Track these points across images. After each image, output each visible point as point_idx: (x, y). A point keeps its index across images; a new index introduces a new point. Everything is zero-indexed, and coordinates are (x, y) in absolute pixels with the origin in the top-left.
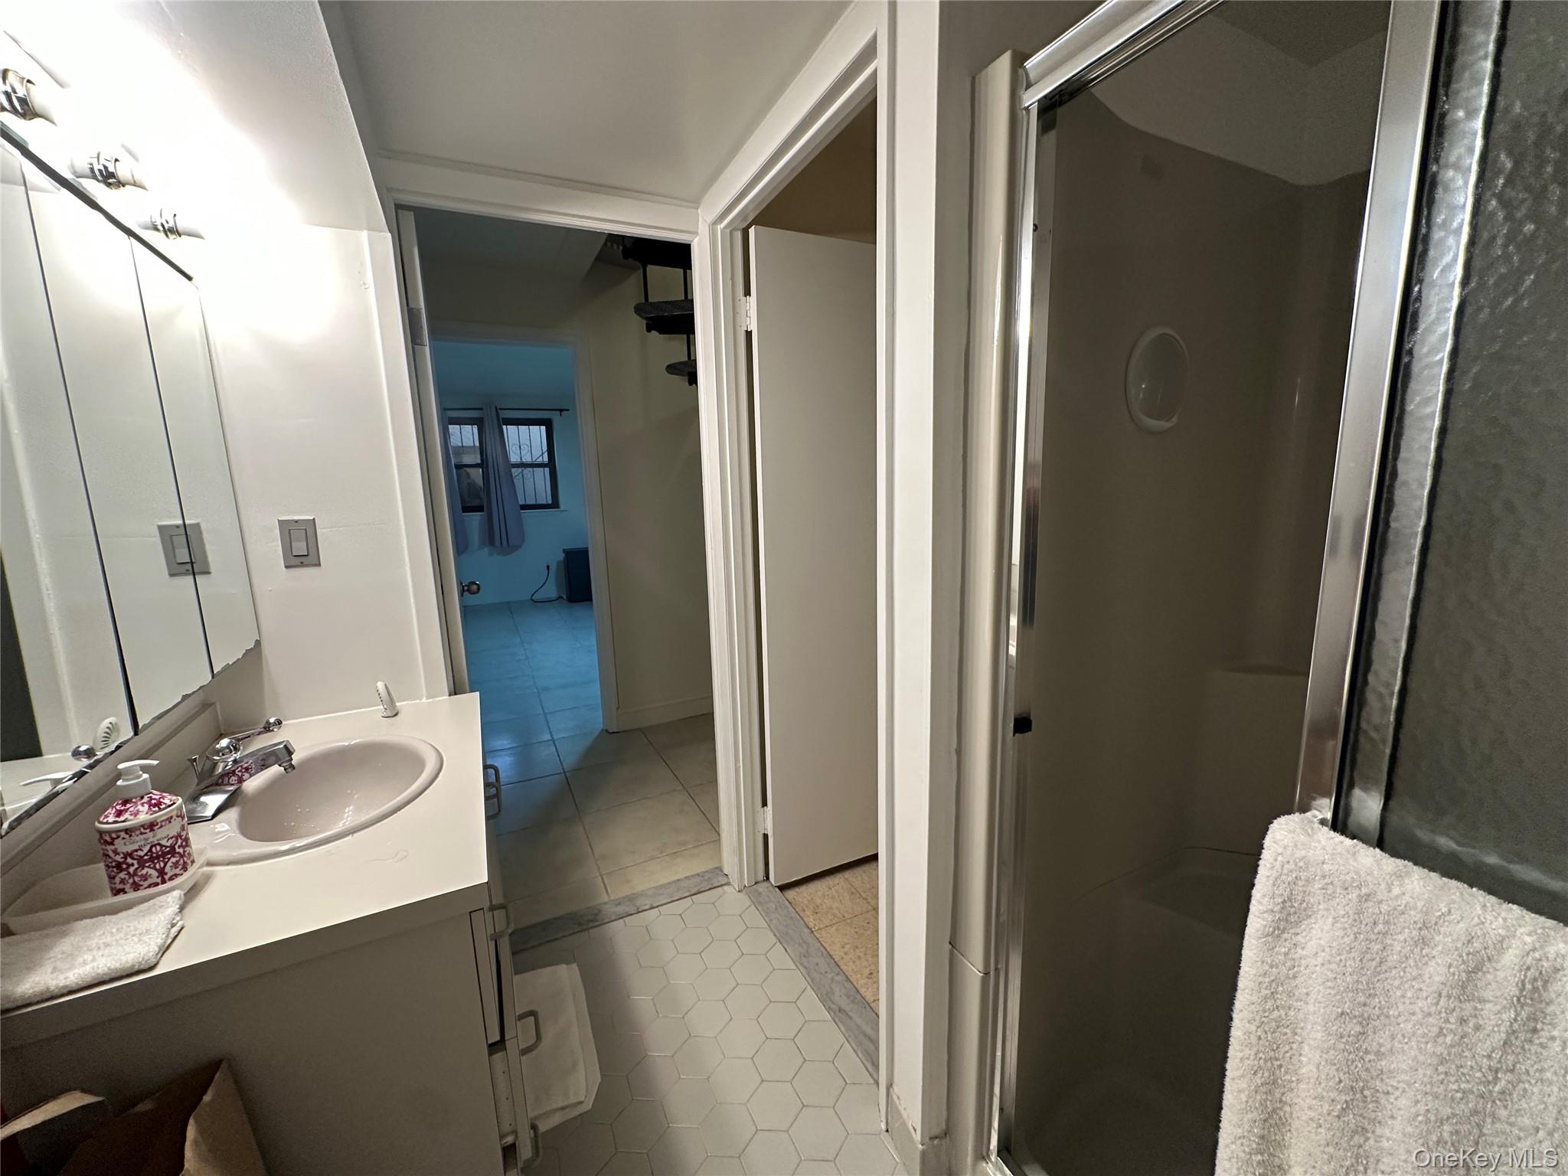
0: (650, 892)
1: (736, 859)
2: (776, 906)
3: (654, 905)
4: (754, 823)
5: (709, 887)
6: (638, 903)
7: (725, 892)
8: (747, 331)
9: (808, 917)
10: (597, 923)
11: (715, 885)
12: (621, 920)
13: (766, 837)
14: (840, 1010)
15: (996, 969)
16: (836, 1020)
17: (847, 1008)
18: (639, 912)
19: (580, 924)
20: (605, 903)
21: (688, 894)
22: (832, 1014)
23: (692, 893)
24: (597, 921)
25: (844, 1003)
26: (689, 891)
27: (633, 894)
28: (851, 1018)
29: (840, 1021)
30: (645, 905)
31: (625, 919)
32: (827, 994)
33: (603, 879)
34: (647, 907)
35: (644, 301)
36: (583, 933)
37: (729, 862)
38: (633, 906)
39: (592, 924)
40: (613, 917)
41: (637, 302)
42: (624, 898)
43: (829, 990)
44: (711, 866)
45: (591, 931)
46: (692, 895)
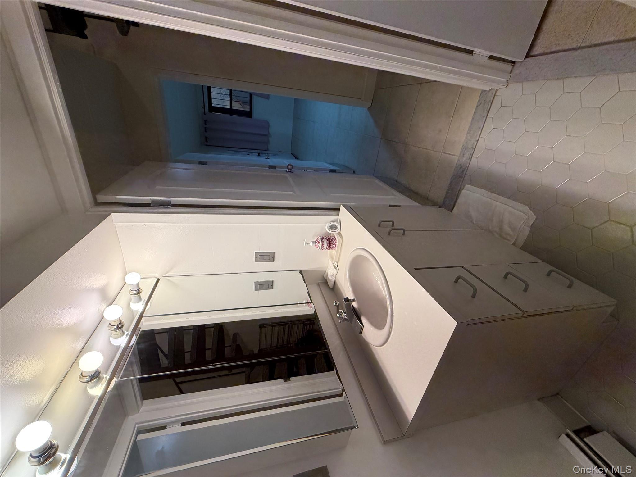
0: (469, 136)
3: (477, 139)
5: (490, 104)
6: (470, 146)
7: (501, 96)
11: (491, 99)
12: (473, 159)
13: (491, 57)
18: (475, 149)
19: (461, 177)
20: (458, 160)
21: (485, 119)
24: (465, 169)
26: (484, 117)
27: (463, 146)
30: (474, 143)
31: (473, 157)
33: (444, 153)
34: (476, 143)
38: (470, 149)
39: (464, 172)
40: (469, 161)
42: (462, 150)
44: (478, 95)
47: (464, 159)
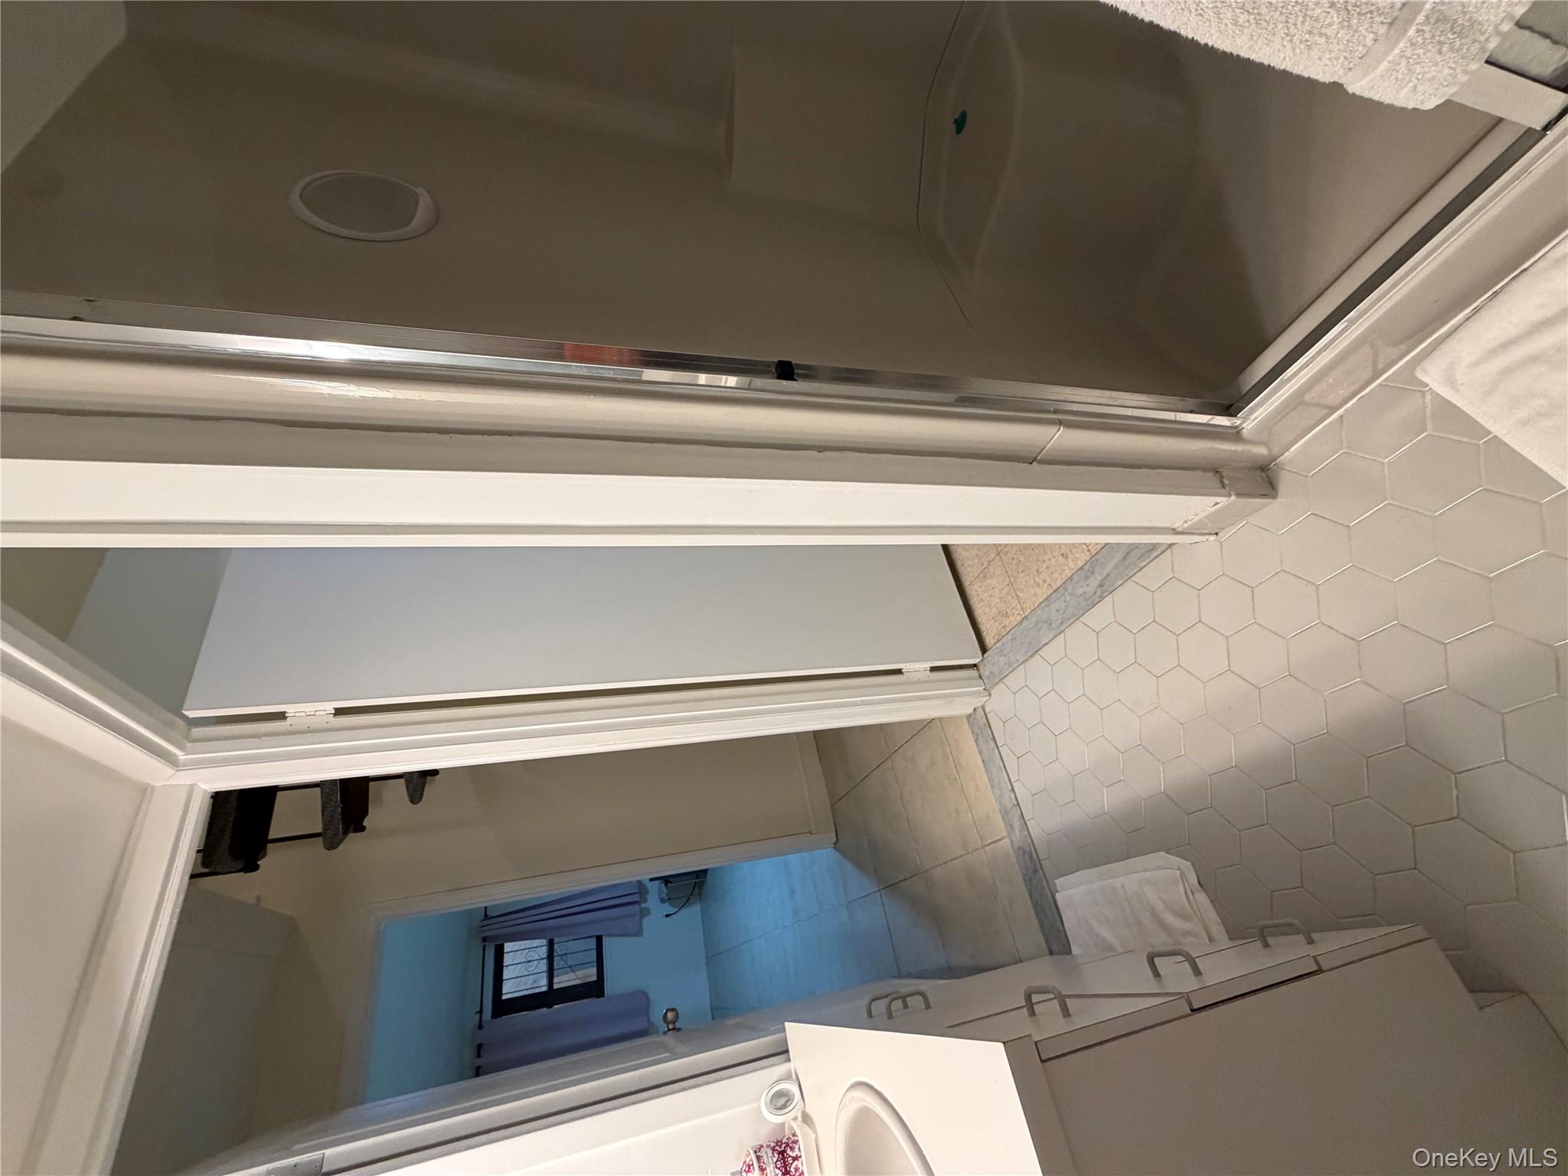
0: (997, 792)
1: (958, 700)
2: (1002, 655)
3: (1010, 788)
4: (919, 682)
5: (988, 728)
6: (1010, 806)
7: (992, 710)
8: (335, 715)
9: (1011, 622)
10: (1033, 851)
11: (985, 721)
12: (1028, 823)
13: (933, 669)
14: (1101, 585)
15: (1055, 412)
16: (1111, 589)
17: (1100, 578)
18: (1018, 805)
19: (1035, 871)
20: (1012, 842)
21: (996, 751)
22: (1105, 594)
23: (995, 748)
24: (1031, 852)
25: (1094, 582)
26: (993, 749)
27: (1000, 811)
28: (1108, 575)
29: (1112, 585)
30: (1010, 798)
31: (1026, 819)
32: (1087, 600)
33: (987, 845)
34: (1013, 797)
35: (321, 838)
36: (1044, 867)
37: (962, 708)
38: (1013, 812)
39: (1034, 855)
40: (1026, 833)
41: (322, 846)
42: (1004, 821)
43: (1082, 598)
44: (966, 726)
45: (1041, 858)
46: (996, 744)
47: (1018, 834)
